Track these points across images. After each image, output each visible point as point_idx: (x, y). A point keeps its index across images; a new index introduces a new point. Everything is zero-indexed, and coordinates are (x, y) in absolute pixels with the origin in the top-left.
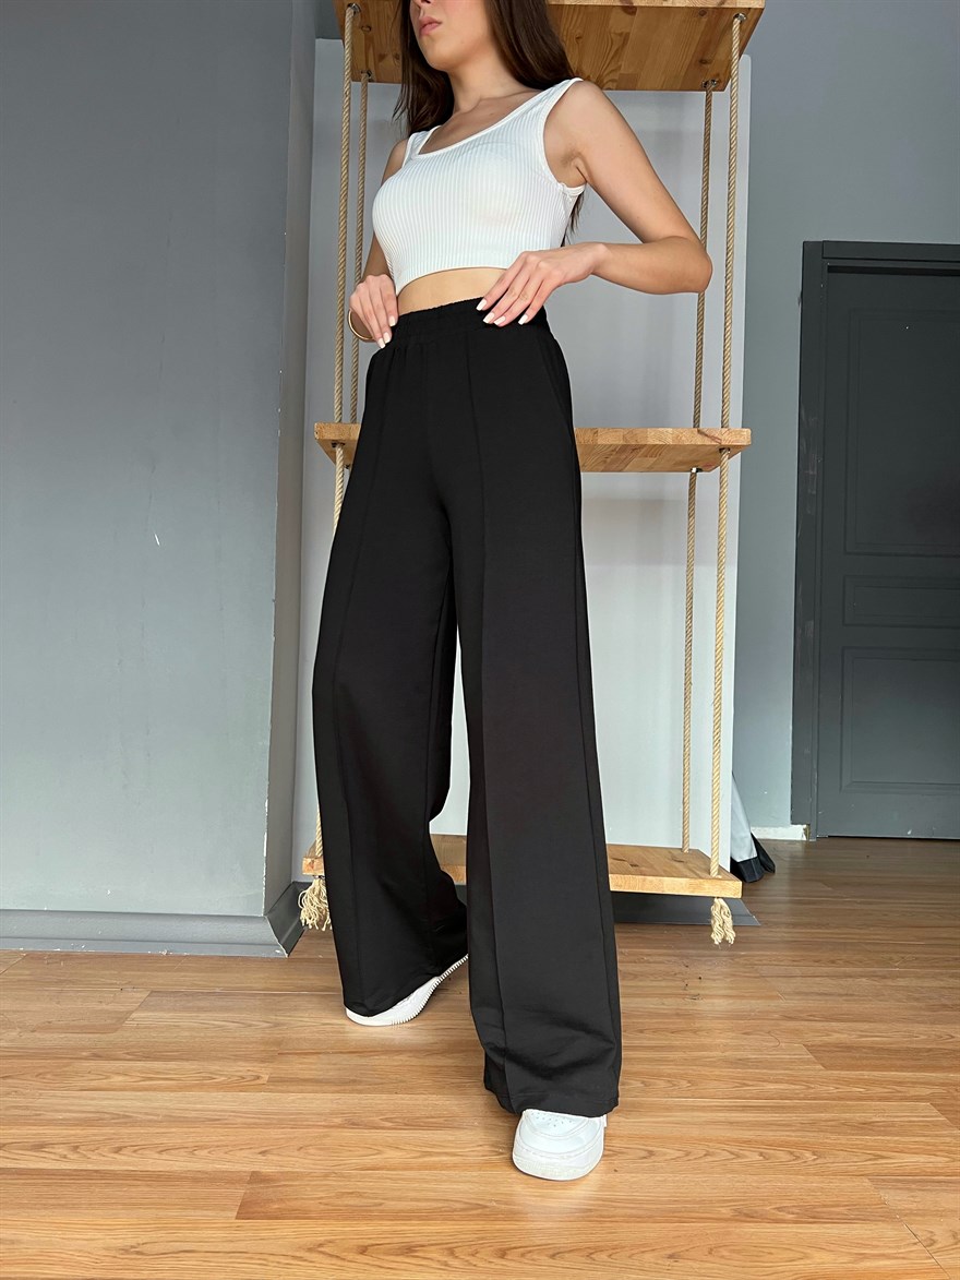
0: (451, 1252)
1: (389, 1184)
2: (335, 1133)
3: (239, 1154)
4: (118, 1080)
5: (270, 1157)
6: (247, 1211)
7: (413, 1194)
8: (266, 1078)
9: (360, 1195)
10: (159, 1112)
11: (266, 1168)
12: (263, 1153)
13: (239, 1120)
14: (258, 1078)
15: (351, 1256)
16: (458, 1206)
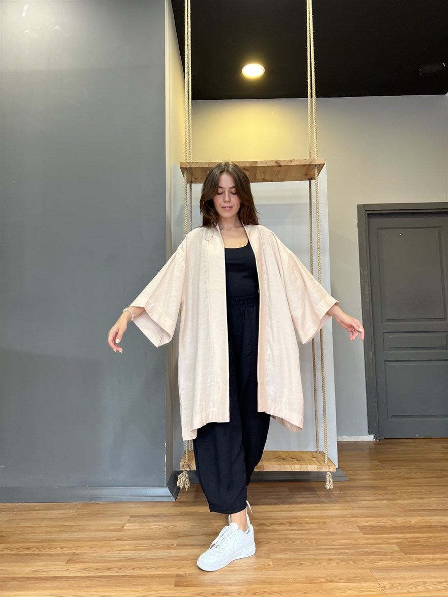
3: (172, 568)
4: (127, 547)
5: (181, 570)
6: (177, 585)
8: (175, 545)
9: (210, 579)
10: (143, 557)
11: (181, 572)
12: (179, 568)
13: (169, 559)
14: (173, 545)
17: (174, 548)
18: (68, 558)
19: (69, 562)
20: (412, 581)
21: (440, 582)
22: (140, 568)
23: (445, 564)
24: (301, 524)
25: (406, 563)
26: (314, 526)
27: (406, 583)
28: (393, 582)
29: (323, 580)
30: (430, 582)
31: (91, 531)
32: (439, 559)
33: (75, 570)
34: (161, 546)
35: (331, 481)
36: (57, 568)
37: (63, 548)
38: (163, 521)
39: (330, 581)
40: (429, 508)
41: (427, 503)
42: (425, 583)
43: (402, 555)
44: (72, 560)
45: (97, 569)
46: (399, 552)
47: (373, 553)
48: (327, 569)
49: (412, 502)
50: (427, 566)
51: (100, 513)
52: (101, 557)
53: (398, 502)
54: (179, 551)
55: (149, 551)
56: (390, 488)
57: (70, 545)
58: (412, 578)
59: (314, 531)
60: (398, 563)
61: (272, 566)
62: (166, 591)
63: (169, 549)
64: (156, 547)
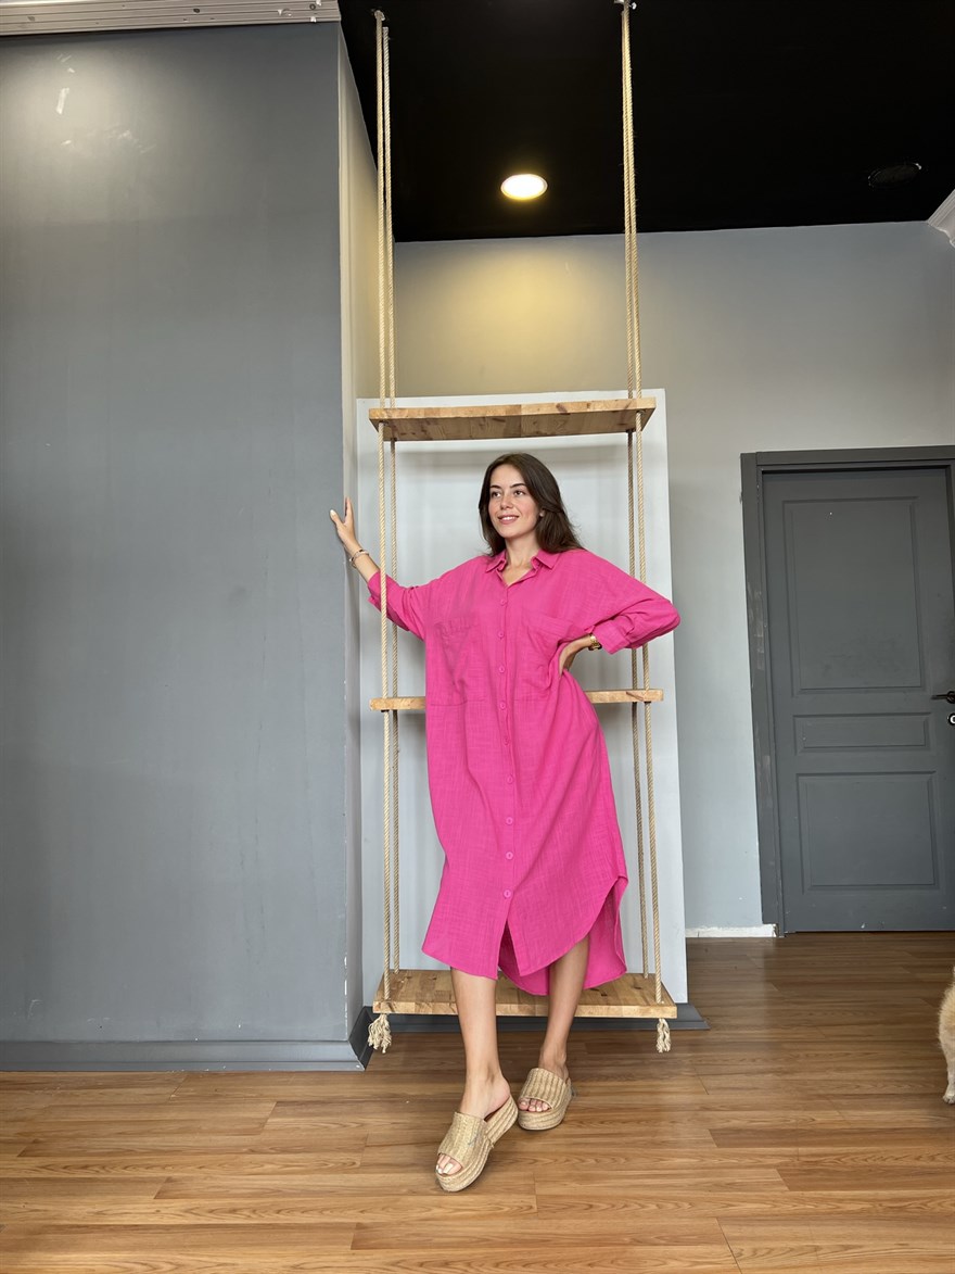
0: (469, 1264)
1: (435, 1228)
2: (403, 1198)
3: (349, 1212)
4: (269, 1167)
5: (366, 1214)
6: (356, 1245)
7: (449, 1234)
8: (358, 1163)
9: (419, 1235)
10: (297, 1187)
11: (365, 1219)
12: (362, 1212)
13: (346, 1192)
14: (354, 1163)
15: (415, 1268)
17: (356, 1171)
18: (159, 1187)
19: (159, 1196)
20: (793, 1244)
21: (847, 1248)
22: (290, 1211)
23: (862, 1211)
24: (602, 1123)
25: (789, 1208)
26: (625, 1129)
27: (782, 1249)
28: (757, 1245)
29: (627, 1240)
30: (828, 1247)
31: (201, 1131)
32: (854, 1200)
33: (171, 1212)
34: (331, 1165)
35: (668, 1036)
36: (140, 1210)
37: (149, 1167)
38: (338, 1114)
39: (639, 1242)
40: (857, 1091)
41: (854, 1081)
42: (817, 1249)
43: (782, 1192)
44: (165, 1192)
45: (211, 1211)
46: (779, 1184)
47: (730, 1186)
48: (637, 1216)
49: (825, 1076)
50: (829, 1214)
51: (221, 1096)
52: (219, 1187)
53: (797, 1077)
54: (363, 1175)
55: (307, 1176)
56: (786, 1046)
57: (163, 1162)
58: (796, 1238)
59: (625, 1139)
60: (775, 1206)
61: (535, 1209)
62: (337, 1258)
63: (346, 1172)
64: (323, 1168)
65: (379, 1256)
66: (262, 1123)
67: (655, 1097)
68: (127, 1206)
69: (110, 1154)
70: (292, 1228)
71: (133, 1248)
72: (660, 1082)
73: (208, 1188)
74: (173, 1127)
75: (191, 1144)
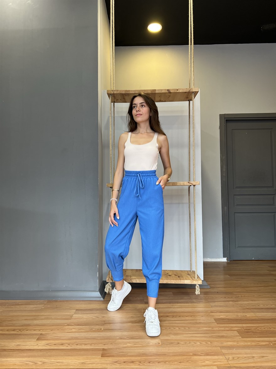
0: (140, 362)
1: (129, 350)
2: (118, 340)
3: (100, 345)
4: (74, 330)
5: (106, 345)
6: (103, 356)
7: (133, 352)
8: (103, 329)
9: (123, 352)
10: (83, 337)
11: (105, 347)
12: (104, 345)
13: (99, 338)
14: (101, 329)
15: (122, 363)
16: (141, 354)
17: (102, 331)
18: (38, 337)
19: (38, 339)
20: (245, 356)
21: (263, 357)
22: (81, 344)
23: (266, 345)
24: (180, 316)
25: (242, 344)
26: (187, 318)
27: (242, 357)
28: (234, 356)
29: (191, 354)
30: (257, 356)
31: (52, 319)
32: (263, 341)
33: (41, 345)
34: (94, 330)
35: (199, 289)
36: (32, 344)
37: (34, 330)
38: (95, 313)
39: (195, 355)
40: (259, 307)
41: (257, 304)
42: (253, 357)
43: (240, 338)
44: (40, 338)
45: (55, 345)
46: (238, 336)
47: (223, 337)
48: (194, 346)
49: (248, 303)
50: (255, 346)
51: (58, 308)
52: (58, 337)
53: (239, 303)
54: (104, 333)
55: (86, 333)
56: (235, 293)
57: (39, 328)
58: (246, 354)
59: (187, 322)
60: (238, 343)
61: (161, 344)
62: (96, 360)
63: (99, 332)
64: (91, 331)
65: (110, 359)
66: (72, 316)
67: (196, 308)
68: (27, 343)
69: (22, 326)
70: (82, 350)
71: (29, 357)
72: (196, 304)
73: (54, 337)
74: (43, 317)
75: (49, 323)
